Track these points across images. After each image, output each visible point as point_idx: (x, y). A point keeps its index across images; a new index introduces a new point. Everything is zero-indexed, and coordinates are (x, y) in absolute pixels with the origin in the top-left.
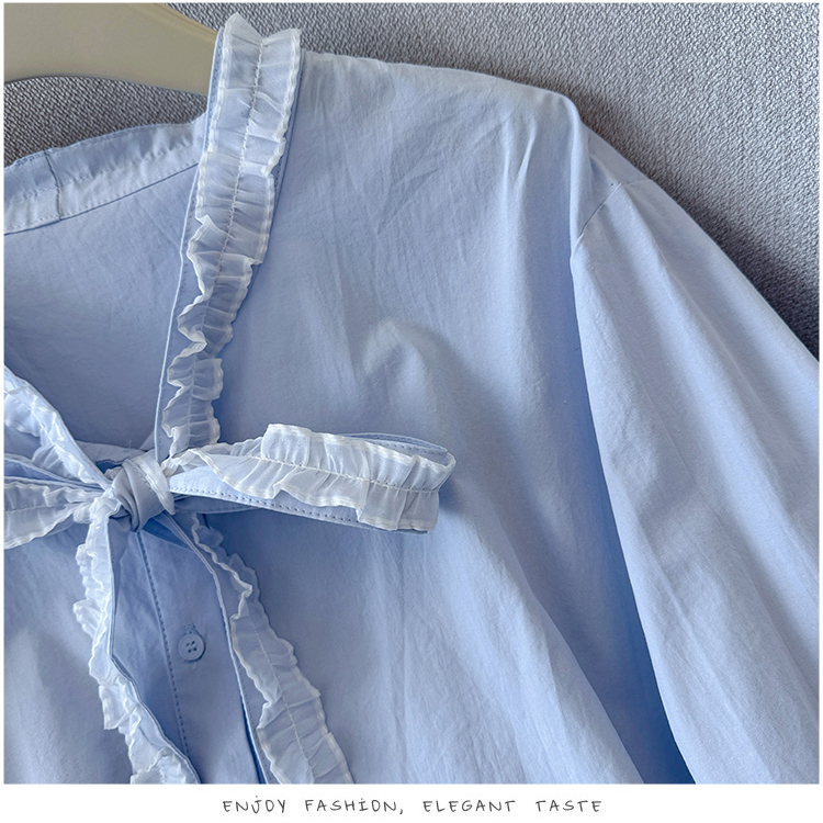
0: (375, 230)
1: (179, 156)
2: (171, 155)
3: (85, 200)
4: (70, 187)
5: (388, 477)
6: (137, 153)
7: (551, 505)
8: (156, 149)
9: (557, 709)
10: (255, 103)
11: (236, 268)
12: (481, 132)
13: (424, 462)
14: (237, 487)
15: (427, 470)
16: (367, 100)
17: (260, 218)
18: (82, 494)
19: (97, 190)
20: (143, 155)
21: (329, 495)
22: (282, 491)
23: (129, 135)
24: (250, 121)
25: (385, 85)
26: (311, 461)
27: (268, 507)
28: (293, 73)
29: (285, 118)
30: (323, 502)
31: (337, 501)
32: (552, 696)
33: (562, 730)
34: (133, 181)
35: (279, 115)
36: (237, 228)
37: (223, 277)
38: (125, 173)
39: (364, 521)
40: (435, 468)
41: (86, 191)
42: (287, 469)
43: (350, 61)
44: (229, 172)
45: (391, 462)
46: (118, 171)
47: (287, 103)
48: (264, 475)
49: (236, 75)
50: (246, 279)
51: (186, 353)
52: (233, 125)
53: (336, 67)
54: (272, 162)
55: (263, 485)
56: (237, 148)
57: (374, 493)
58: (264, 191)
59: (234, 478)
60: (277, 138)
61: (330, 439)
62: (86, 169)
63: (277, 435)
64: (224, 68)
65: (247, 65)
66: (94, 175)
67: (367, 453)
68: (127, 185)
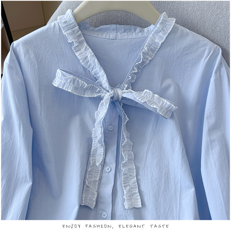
0: (175, 60)
1: (142, 34)
2: (140, 34)
3: (121, 37)
4: (119, 33)
5: (165, 106)
6: (133, 31)
7: (190, 124)
8: (137, 32)
9: (181, 159)
10: (163, 30)
11: (147, 59)
12: (202, 49)
13: (173, 105)
14: (137, 98)
15: (173, 107)
16: (183, 36)
17: (155, 51)
18: (105, 91)
19: (124, 35)
20: (134, 32)
21: (153, 105)
22: (146, 102)
23: (133, 27)
24: (161, 33)
25: (187, 34)
26: (151, 98)
27: (141, 104)
28: (172, 27)
29: (167, 34)
30: (152, 106)
31: (155, 107)
32: (180, 157)
33: (180, 164)
34: (131, 36)
35: (166, 33)
36: (150, 52)
37: (144, 60)
38: (130, 34)
39: (158, 112)
40: (174, 107)
41: (122, 35)
42: (147, 98)
43: (182, 27)
44: (153, 41)
45: (166, 103)
46: (129, 33)
47: (169, 32)
48: (142, 98)
49: (162, 23)
50: (148, 62)
51: (133, 72)
52: (157, 32)
53: (180, 28)
54: (162, 41)
55: (142, 100)
56: (156, 37)
57: (161, 108)
58: (158, 46)
59: (137, 97)
60: (165, 38)
61: (156, 95)
62: (123, 31)
63: (146, 92)
64: (160, 21)
65: (164, 22)
66: (124, 32)
67: (162, 100)
68: (130, 37)
